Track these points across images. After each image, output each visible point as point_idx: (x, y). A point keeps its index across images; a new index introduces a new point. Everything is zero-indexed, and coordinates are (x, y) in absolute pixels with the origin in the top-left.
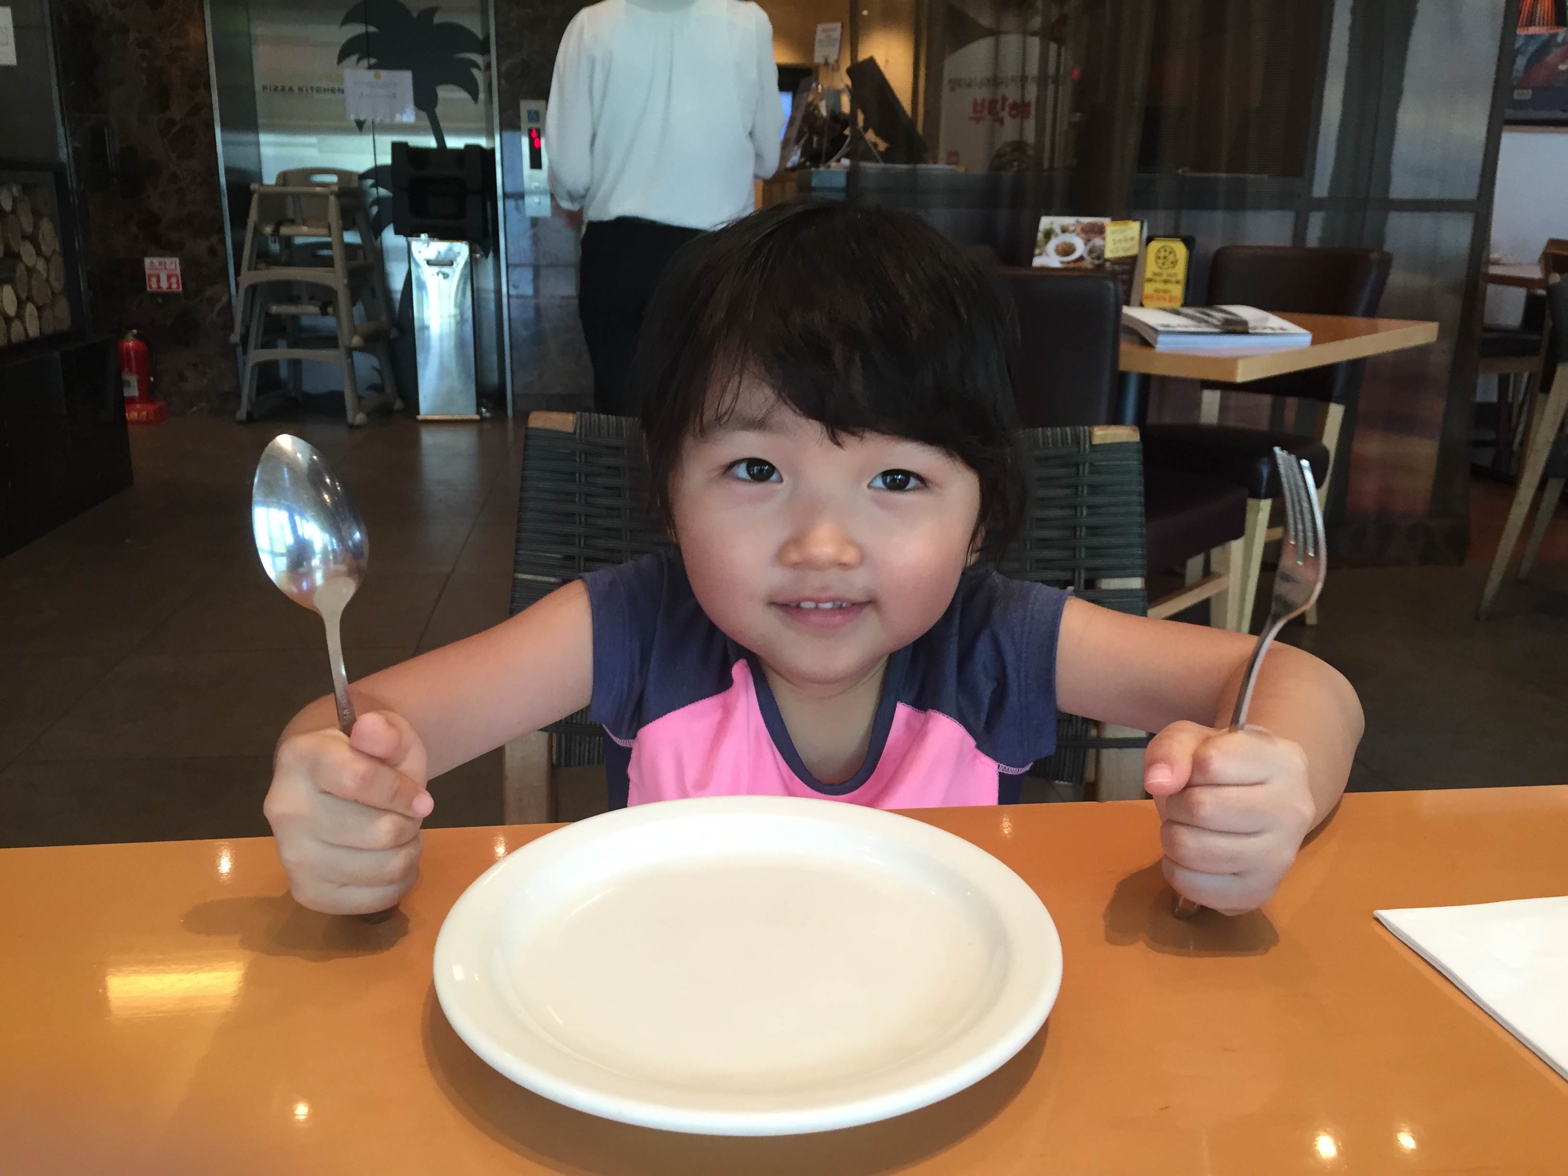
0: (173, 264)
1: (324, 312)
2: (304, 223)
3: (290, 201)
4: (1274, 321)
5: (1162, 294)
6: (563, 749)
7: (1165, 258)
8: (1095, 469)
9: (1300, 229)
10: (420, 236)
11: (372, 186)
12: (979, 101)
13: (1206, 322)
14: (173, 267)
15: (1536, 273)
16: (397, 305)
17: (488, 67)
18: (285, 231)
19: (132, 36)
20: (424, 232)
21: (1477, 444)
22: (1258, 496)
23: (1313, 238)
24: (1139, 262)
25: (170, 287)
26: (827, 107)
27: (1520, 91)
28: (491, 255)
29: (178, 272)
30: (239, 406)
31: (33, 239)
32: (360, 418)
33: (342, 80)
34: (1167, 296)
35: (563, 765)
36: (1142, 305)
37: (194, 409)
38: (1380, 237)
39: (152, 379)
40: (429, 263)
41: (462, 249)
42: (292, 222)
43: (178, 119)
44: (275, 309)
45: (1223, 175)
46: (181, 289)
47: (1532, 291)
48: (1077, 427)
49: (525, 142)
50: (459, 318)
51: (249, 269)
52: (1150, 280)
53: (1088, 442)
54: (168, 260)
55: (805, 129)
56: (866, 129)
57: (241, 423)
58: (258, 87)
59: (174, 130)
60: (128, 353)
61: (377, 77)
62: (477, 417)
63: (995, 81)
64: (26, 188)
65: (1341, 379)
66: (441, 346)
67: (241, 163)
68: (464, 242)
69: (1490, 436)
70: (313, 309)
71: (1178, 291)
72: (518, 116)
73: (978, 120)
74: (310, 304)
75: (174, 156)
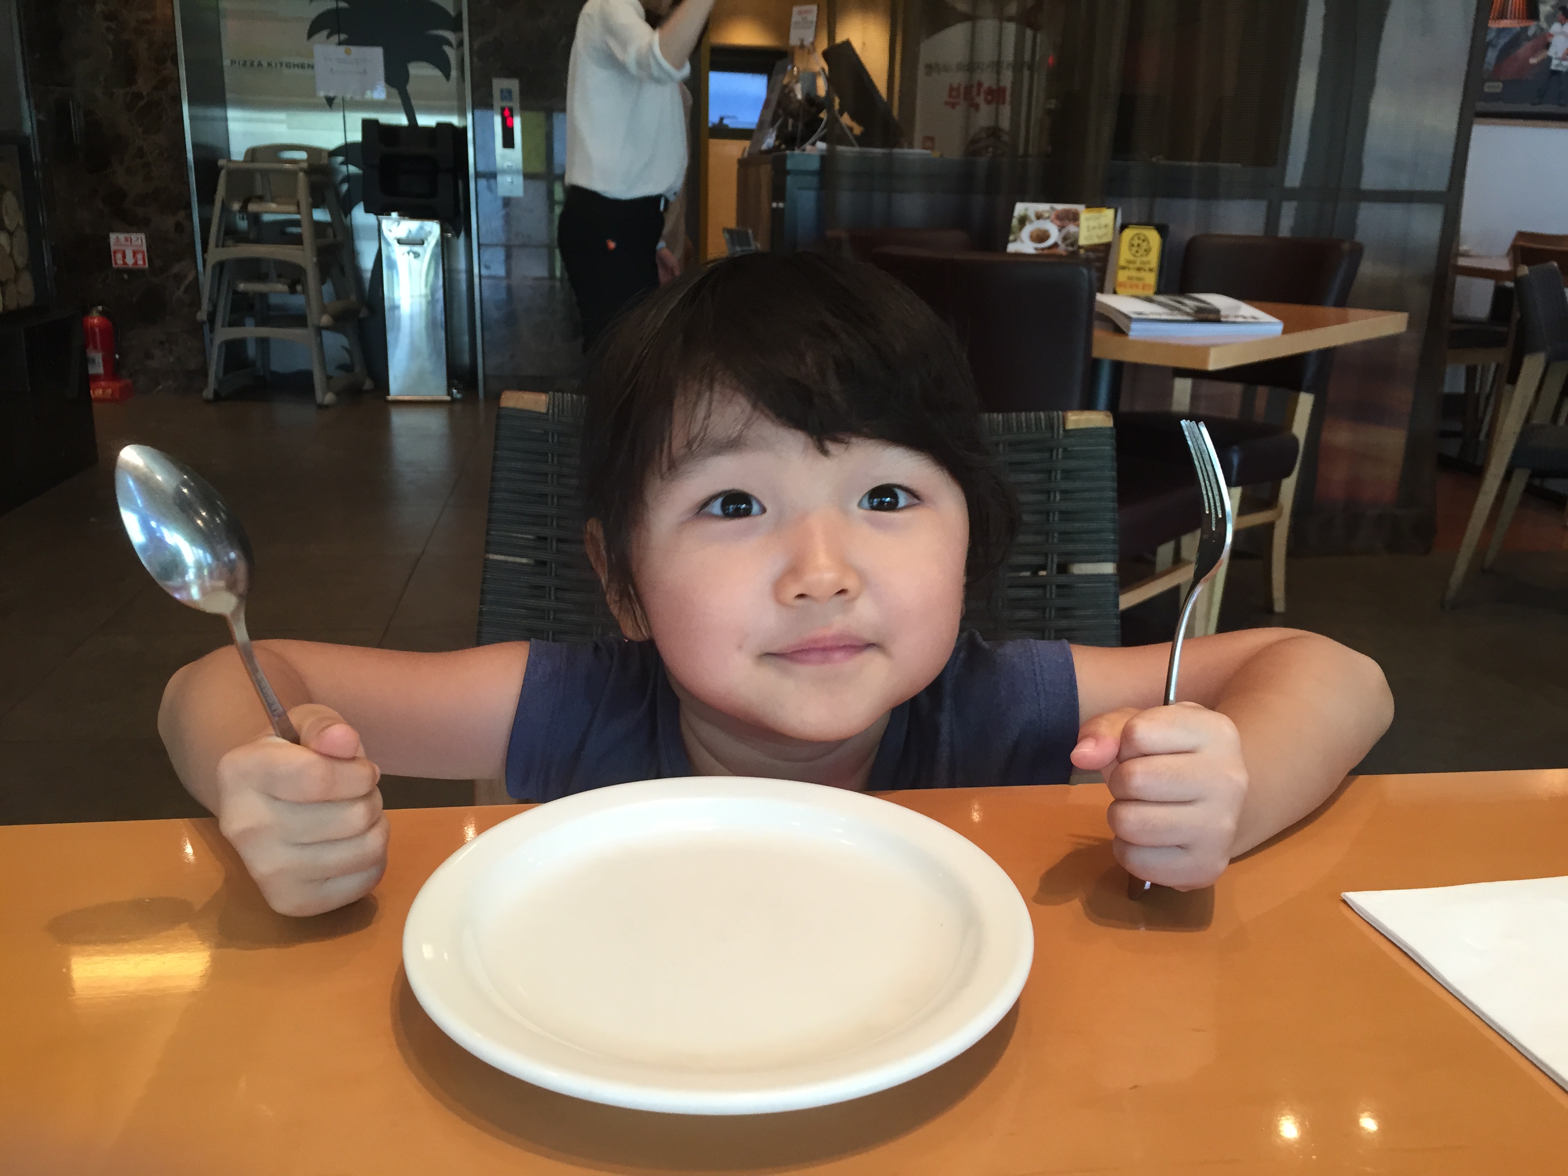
0: (139, 240)
1: (293, 291)
2: (273, 201)
3: (258, 177)
4: (1246, 310)
5: (1134, 282)
7: (1139, 245)
8: (1068, 454)
9: (1272, 219)
10: (390, 215)
11: (342, 163)
12: (955, 86)
13: (1179, 310)
14: (139, 243)
15: (1504, 265)
16: (367, 284)
17: (461, 44)
18: (253, 207)
19: (99, 7)
20: (394, 211)
21: (1445, 434)
23: (1286, 227)
24: (1113, 250)
25: (136, 263)
26: (803, 89)
27: (1491, 84)
28: (462, 234)
29: (145, 248)
30: (206, 385)
32: (329, 398)
33: (311, 55)
34: (1140, 284)
36: (1115, 292)
37: (160, 387)
38: (1352, 228)
39: (117, 356)
40: (400, 242)
41: (433, 228)
42: (261, 199)
43: (144, 93)
44: (242, 286)
45: (1195, 164)
46: (147, 266)
47: (1500, 283)
48: (1051, 412)
49: (498, 120)
50: (430, 298)
51: (217, 246)
52: (1123, 268)
53: (1061, 427)
54: (134, 236)
55: (780, 111)
56: (841, 113)
57: (208, 401)
58: (226, 62)
59: (142, 103)
60: (93, 330)
61: (348, 53)
62: (448, 398)
63: (971, 67)
65: (1311, 369)
66: (412, 326)
67: (209, 139)
68: (435, 221)
69: (1456, 426)
70: (281, 287)
71: (1151, 279)
72: (490, 95)
73: (953, 106)
74: (279, 282)
75: (140, 130)
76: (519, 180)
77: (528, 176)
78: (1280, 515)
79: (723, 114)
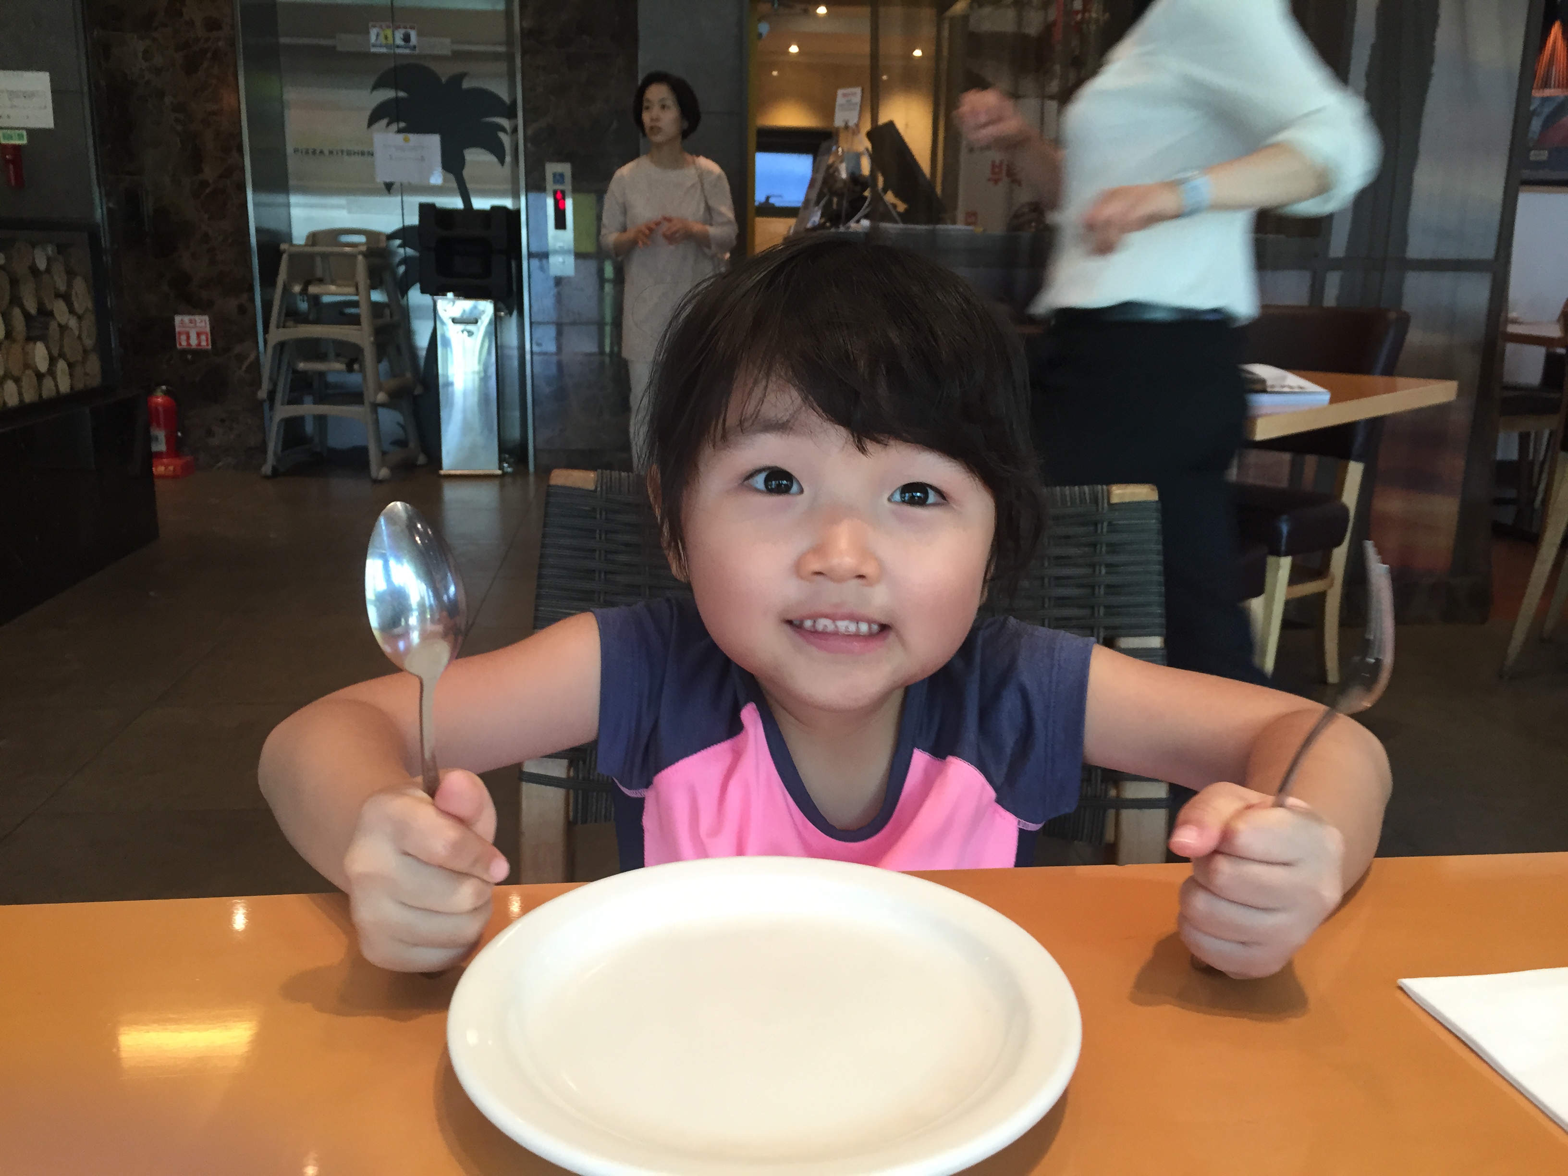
0: (202, 322)
1: (350, 369)
2: (333, 282)
3: (318, 260)
4: (1292, 380)
6: (580, 807)
8: (1113, 528)
9: (1317, 289)
10: (446, 295)
11: (400, 246)
12: (997, 162)
14: (203, 324)
15: (1555, 332)
16: (422, 362)
17: (515, 130)
18: (313, 289)
19: (168, 100)
20: (450, 291)
21: (1499, 502)
22: (1278, 554)
23: (1330, 298)
25: (199, 344)
26: (847, 168)
27: (1537, 152)
28: (515, 313)
29: (208, 329)
30: (265, 461)
31: (66, 298)
32: (384, 473)
33: (371, 142)
35: (579, 822)
37: (220, 464)
38: (1399, 297)
39: (179, 434)
40: (454, 321)
41: (486, 308)
42: (321, 281)
43: (211, 181)
44: (302, 366)
46: (210, 347)
47: (1551, 350)
48: (1095, 486)
49: (550, 202)
50: (482, 374)
51: (278, 327)
53: (1106, 501)
54: (197, 318)
55: (826, 190)
56: (885, 190)
57: (267, 477)
58: (290, 150)
59: (208, 190)
60: (157, 409)
61: (406, 140)
62: (499, 472)
64: (61, 249)
65: (1360, 438)
66: (464, 402)
67: (271, 224)
68: (489, 301)
69: (1511, 493)
70: (339, 366)
72: (543, 178)
73: (996, 181)
74: (338, 361)
75: (206, 216)
76: (571, 260)
77: (579, 256)
78: (1331, 585)
79: (769, 193)
